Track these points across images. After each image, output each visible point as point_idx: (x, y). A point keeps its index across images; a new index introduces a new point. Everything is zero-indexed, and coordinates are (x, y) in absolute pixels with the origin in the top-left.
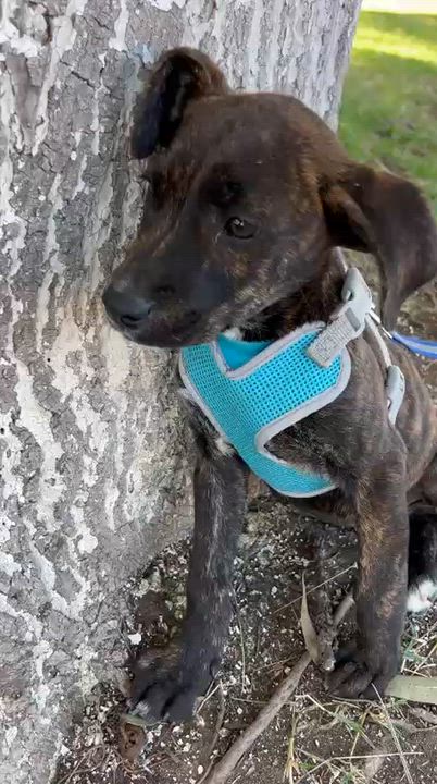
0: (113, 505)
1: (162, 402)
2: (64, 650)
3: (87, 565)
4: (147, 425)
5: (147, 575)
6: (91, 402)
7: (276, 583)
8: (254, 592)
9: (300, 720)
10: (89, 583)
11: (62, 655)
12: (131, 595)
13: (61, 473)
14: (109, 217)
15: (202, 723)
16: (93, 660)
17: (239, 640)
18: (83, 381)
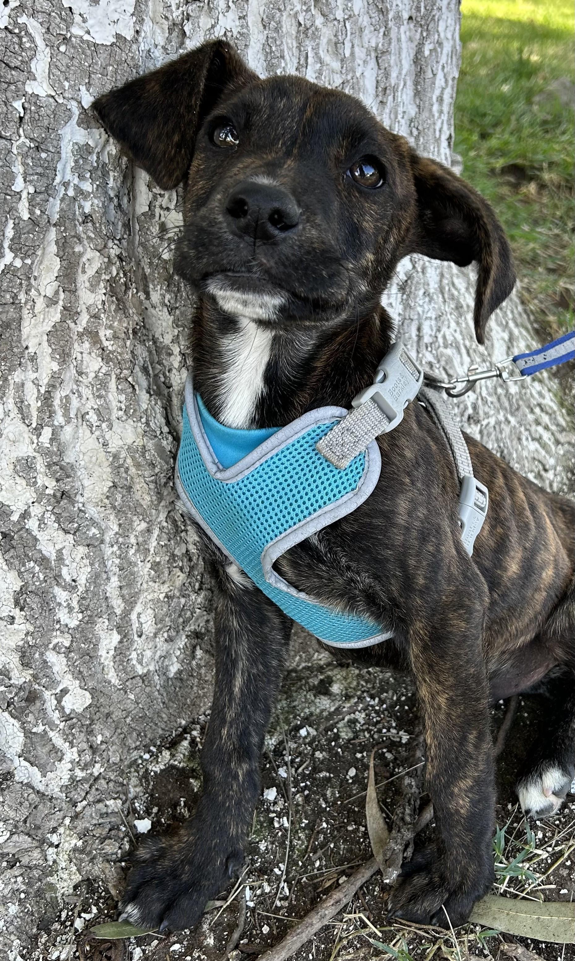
0: (112, 652)
1: (174, 522)
2: (29, 835)
3: (72, 727)
4: (152, 551)
5: (173, 745)
6: (58, 521)
7: (355, 763)
8: (323, 774)
9: (344, 948)
10: (75, 749)
11: (24, 841)
12: (147, 770)
13: (22, 609)
14: (57, 293)
15: (211, 941)
16: (75, 849)
17: (284, 836)
18: (41, 495)
